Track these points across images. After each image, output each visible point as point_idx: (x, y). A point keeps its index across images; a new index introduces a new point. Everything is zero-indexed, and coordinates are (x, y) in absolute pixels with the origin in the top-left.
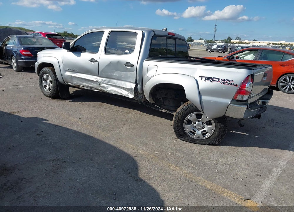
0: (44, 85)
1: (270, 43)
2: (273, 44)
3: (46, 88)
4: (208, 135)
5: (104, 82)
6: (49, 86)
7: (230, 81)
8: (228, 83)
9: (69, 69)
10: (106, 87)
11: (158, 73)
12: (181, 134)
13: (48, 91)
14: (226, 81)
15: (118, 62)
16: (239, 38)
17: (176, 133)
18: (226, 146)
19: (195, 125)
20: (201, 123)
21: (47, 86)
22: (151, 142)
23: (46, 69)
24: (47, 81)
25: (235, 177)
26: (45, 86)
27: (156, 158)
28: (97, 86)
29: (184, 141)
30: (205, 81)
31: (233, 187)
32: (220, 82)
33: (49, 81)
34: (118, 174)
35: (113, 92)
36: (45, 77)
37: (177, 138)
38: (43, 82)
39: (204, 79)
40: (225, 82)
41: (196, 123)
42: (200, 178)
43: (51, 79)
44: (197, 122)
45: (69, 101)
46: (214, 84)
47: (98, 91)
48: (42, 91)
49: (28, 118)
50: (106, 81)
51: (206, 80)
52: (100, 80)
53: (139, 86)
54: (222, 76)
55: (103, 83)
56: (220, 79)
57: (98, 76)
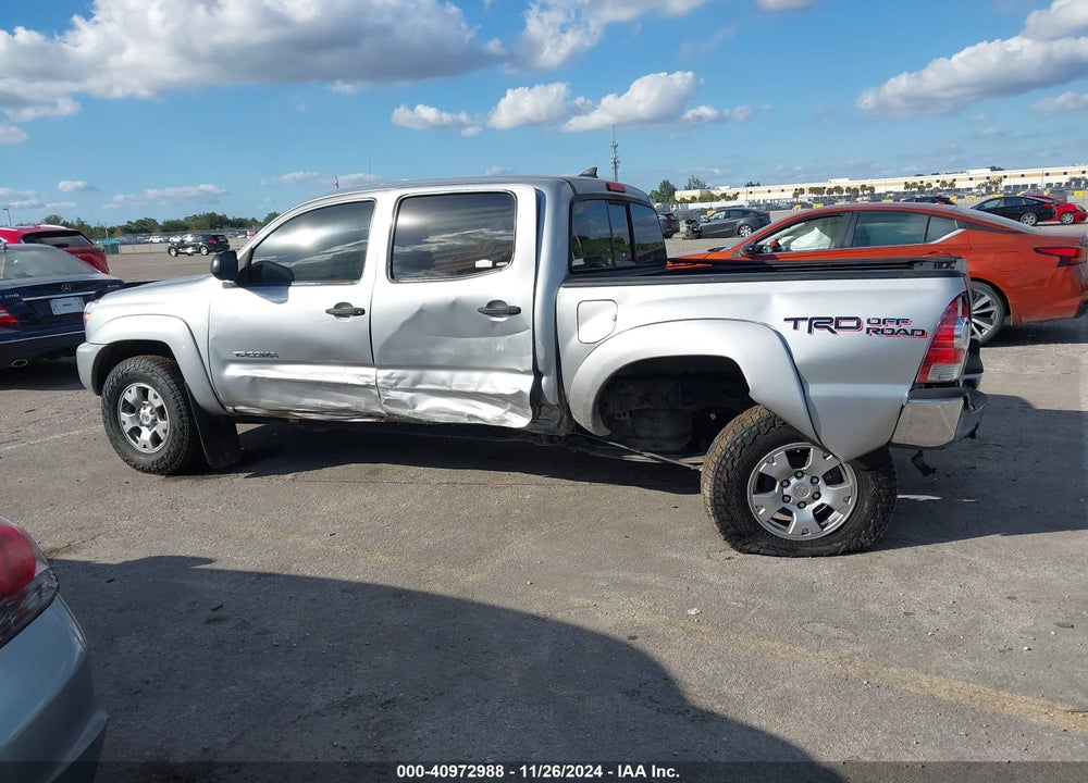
0: (127, 428)
1: (802, 191)
2: (812, 190)
3: (137, 442)
4: (836, 519)
5: (396, 384)
6: (151, 429)
7: (897, 324)
8: (893, 330)
9: (238, 355)
10: (408, 403)
11: (622, 325)
12: (742, 531)
13: (151, 450)
14: (884, 323)
15: (454, 306)
16: (697, 182)
17: (723, 530)
18: (900, 547)
19: (786, 491)
20: (806, 479)
21: (143, 429)
22: (649, 578)
23: (131, 365)
24: (142, 411)
25: (1001, 647)
26: (136, 431)
27: (703, 629)
28: (368, 404)
29: (758, 553)
30: (810, 331)
31: (1018, 677)
32: (865, 330)
33: (149, 409)
34: (615, 710)
35: (438, 415)
36: (131, 395)
37: (729, 547)
38: (125, 416)
39: (804, 325)
40: (883, 327)
41: (789, 483)
42: (894, 670)
43: (158, 402)
44: (794, 481)
45: (242, 475)
46: (844, 339)
47: (370, 420)
48: (122, 454)
49: (127, 564)
50: (404, 378)
51: (815, 330)
52: (379, 381)
53: (547, 382)
54: (868, 310)
55: (393, 387)
56: (864, 320)
57: (372, 365)
